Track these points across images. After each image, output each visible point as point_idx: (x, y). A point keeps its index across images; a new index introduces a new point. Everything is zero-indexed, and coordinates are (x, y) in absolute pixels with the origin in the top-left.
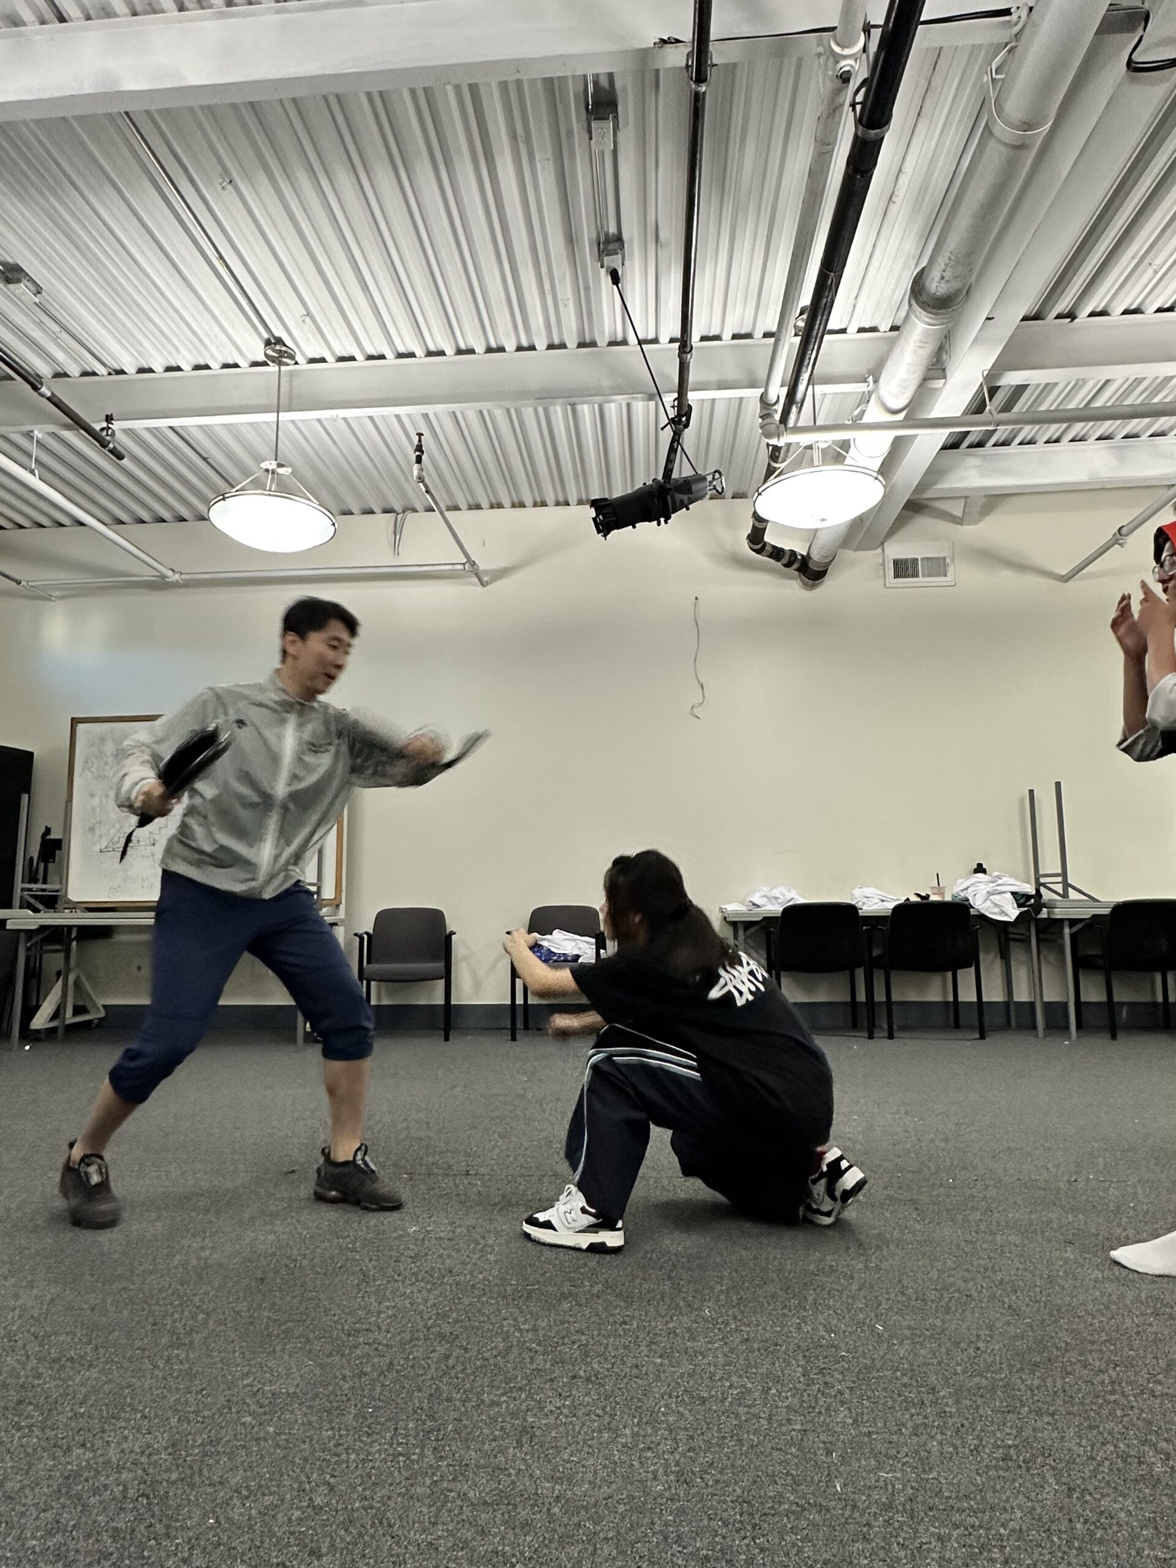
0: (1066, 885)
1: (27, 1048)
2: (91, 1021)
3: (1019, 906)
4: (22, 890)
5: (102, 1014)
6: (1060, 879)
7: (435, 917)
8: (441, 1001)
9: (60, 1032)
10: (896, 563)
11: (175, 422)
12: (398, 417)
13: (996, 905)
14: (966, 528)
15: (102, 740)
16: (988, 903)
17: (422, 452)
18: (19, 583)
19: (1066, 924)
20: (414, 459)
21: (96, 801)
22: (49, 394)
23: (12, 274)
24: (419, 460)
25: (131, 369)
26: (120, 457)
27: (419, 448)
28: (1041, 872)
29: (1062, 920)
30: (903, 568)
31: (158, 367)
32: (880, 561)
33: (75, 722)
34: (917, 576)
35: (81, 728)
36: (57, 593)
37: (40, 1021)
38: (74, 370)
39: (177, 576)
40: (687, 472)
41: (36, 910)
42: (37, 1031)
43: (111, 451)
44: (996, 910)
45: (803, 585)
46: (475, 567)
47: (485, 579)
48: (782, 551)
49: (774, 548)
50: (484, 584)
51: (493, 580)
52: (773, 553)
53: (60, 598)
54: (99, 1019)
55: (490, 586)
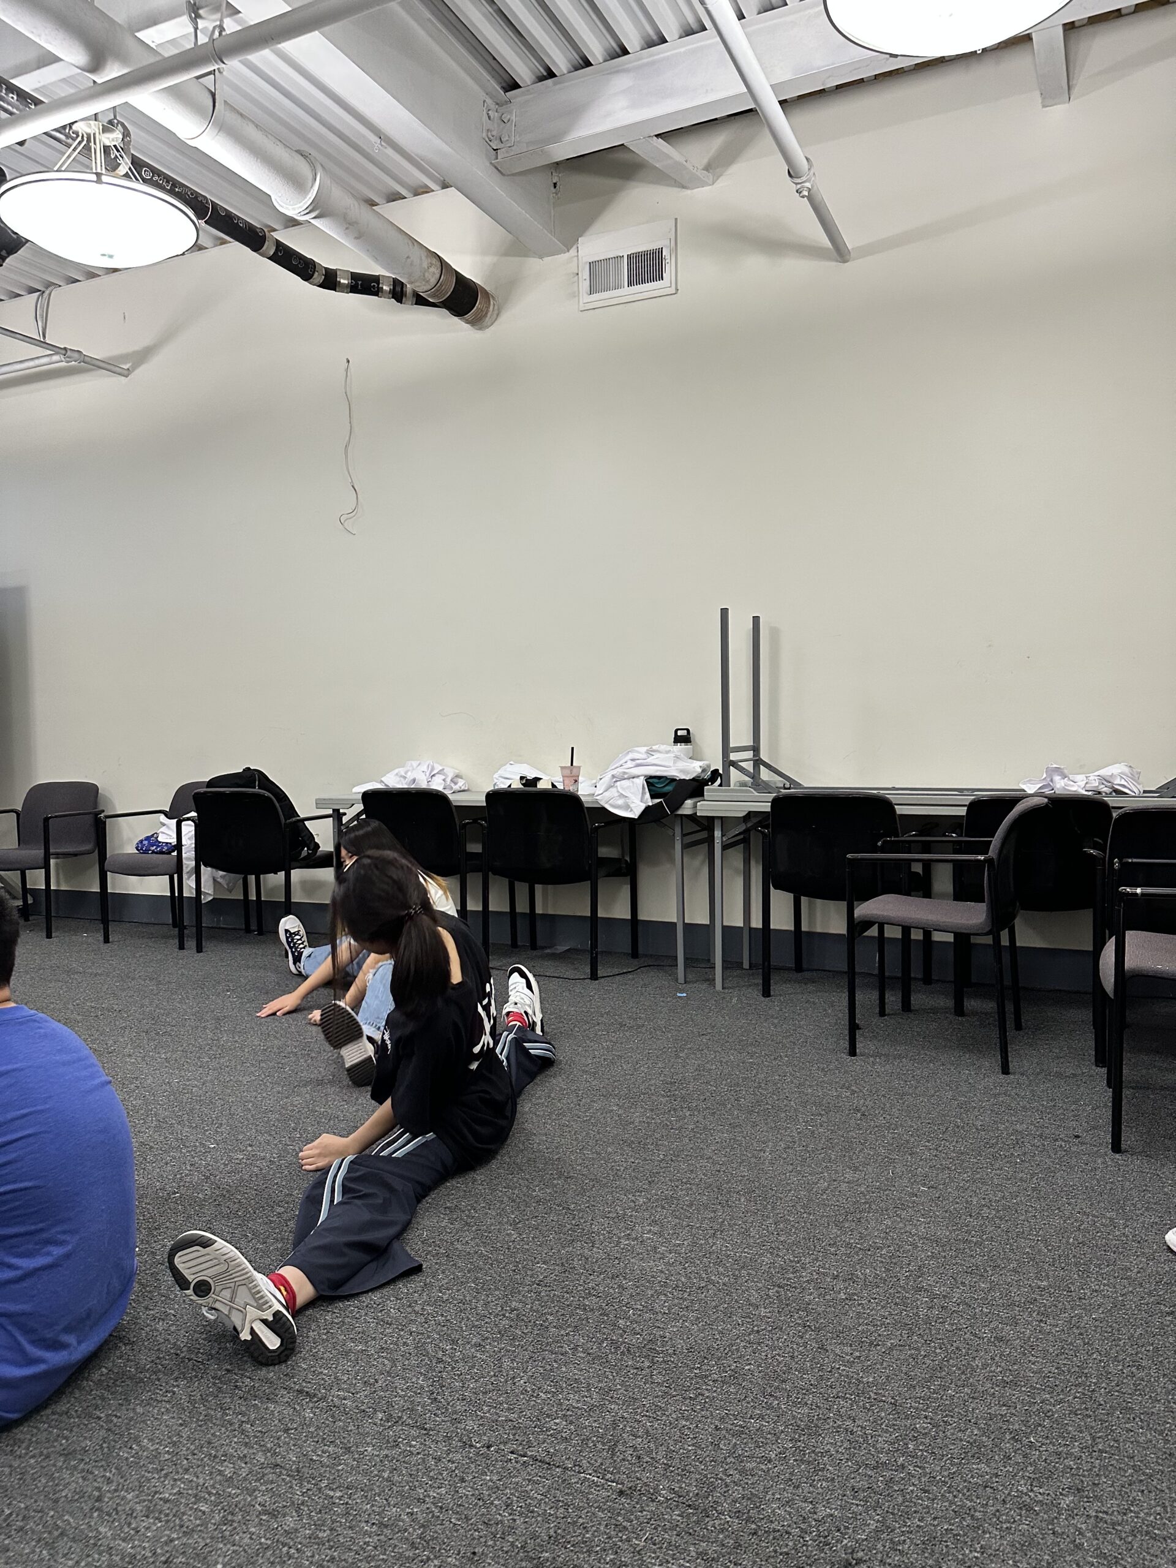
0: (758, 762)
3: (653, 797)
6: (749, 754)
8: (96, 888)
10: (592, 268)
13: (622, 796)
16: (613, 792)
19: (717, 824)
29: (711, 820)
30: (603, 276)
32: (573, 268)
34: (621, 285)
45: (467, 322)
46: (76, 355)
47: (126, 367)
48: (376, 279)
49: (355, 276)
50: (126, 373)
51: (135, 366)
52: (357, 284)
55: (133, 375)
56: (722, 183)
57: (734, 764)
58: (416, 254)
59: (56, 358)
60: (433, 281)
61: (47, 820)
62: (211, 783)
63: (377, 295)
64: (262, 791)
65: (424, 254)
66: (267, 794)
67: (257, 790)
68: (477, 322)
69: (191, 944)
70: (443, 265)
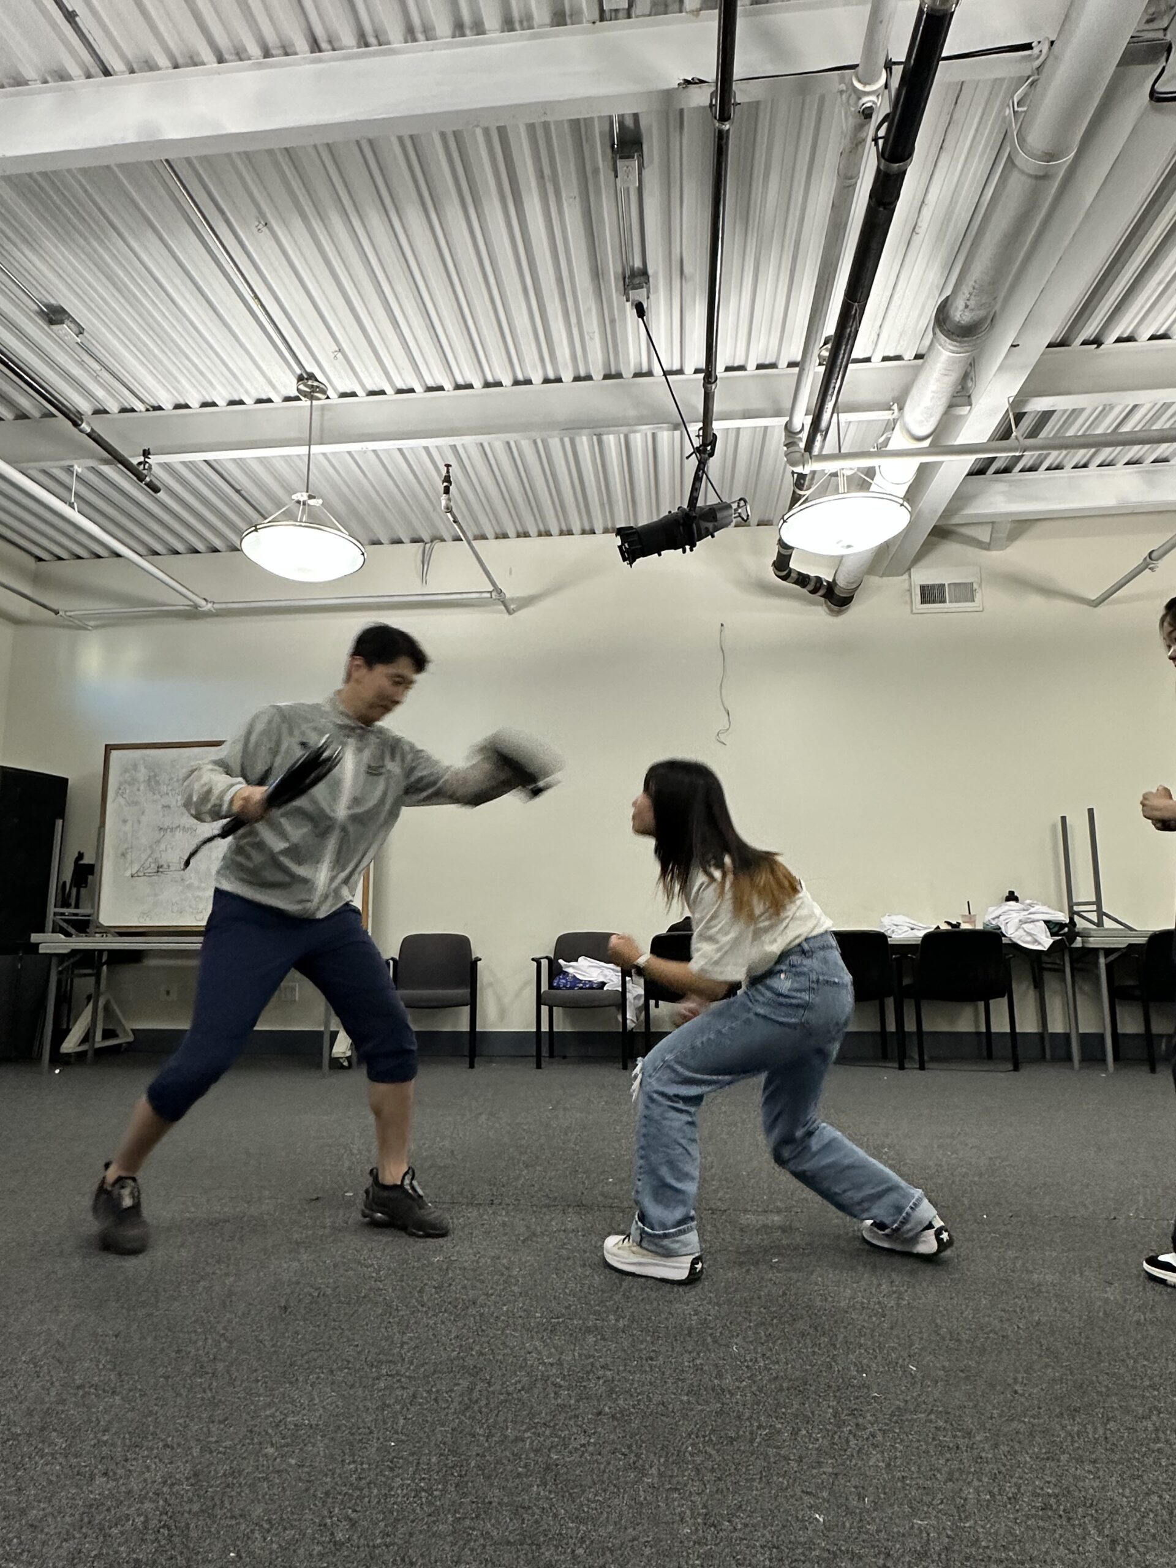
0: (1101, 914)
1: (57, 1071)
2: (120, 1045)
3: (1053, 935)
4: (55, 914)
5: (131, 1038)
6: (1094, 907)
7: (460, 944)
8: (465, 1028)
9: (90, 1054)
10: (922, 588)
11: (210, 456)
12: (426, 449)
13: (1029, 934)
14: (995, 554)
15: (135, 767)
16: (1021, 932)
17: (450, 483)
18: (57, 613)
19: (1102, 953)
20: (442, 490)
21: (127, 828)
22: (88, 430)
24: (447, 491)
25: (168, 405)
26: (156, 490)
27: (447, 479)
28: (1075, 900)
29: (1096, 950)
30: (930, 594)
31: (195, 404)
32: (906, 585)
33: (109, 748)
34: (944, 602)
35: (114, 754)
36: (92, 623)
37: (70, 1044)
38: (113, 407)
39: (210, 606)
40: (713, 500)
41: (68, 934)
42: (68, 1055)
43: (147, 485)
44: (1029, 939)
46: (501, 594)
47: (514, 608)
48: (809, 577)
50: (511, 612)
51: (519, 608)
52: (799, 580)
53: (96, 627)
54: (128, 1043)
55: (516, 614)
56: (1009, 550)
57: (1078, 914)
63: (806, 587)
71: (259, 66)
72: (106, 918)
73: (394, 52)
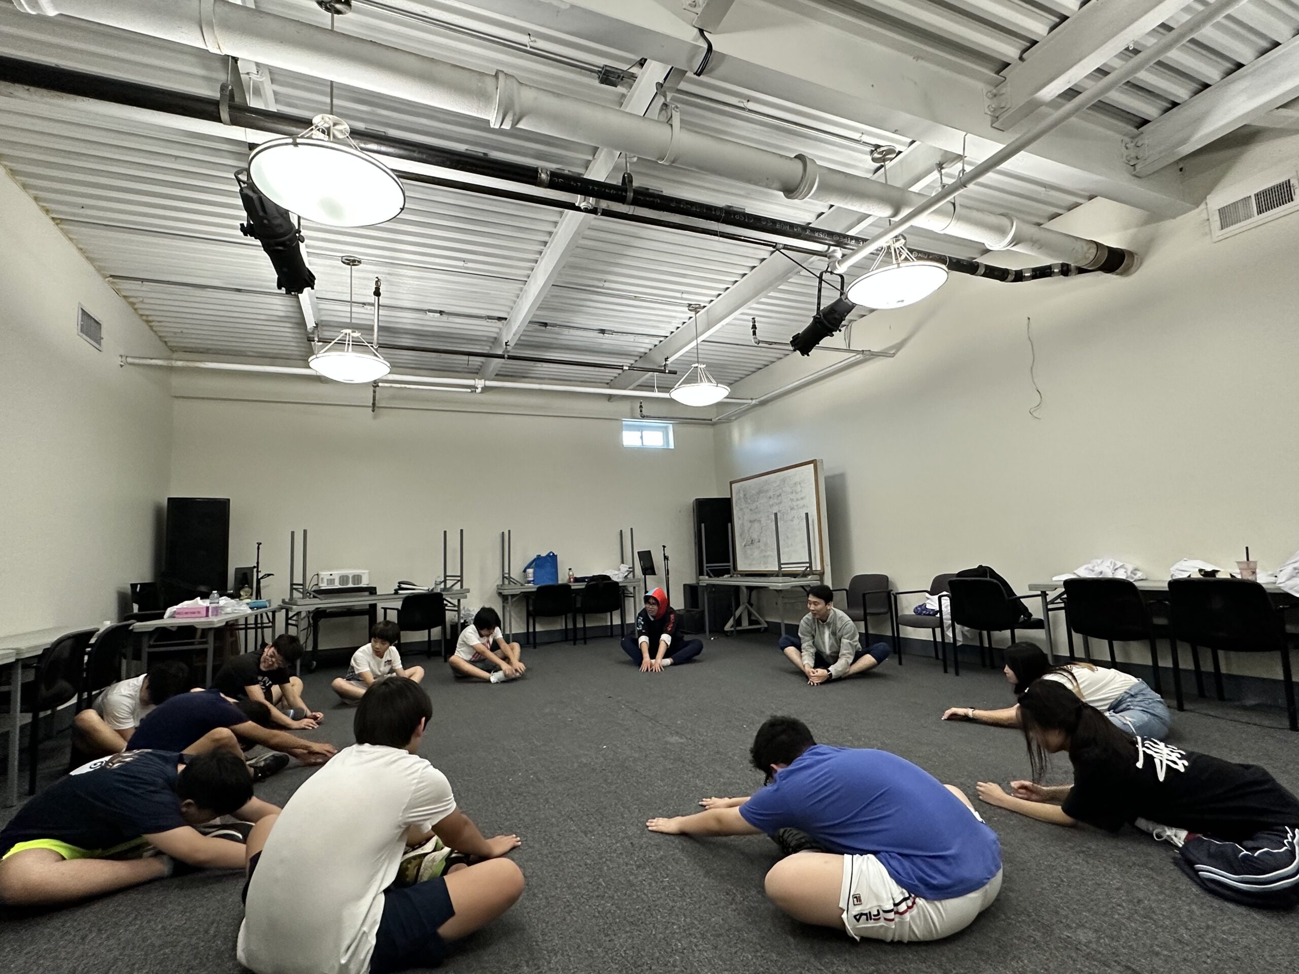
2: (760, 628)
4: (707, 567)
5: (766, 626)
8: (894, 634)
9: (735, 633)
10: (1222, 211)
15: (741, 490)
20: (752, 333)
21: (741, 521)
23: (603, 331)
24: (754, 333)
25: (668, 335)
27: (754, 327)
30: (1228, 216)
32: (1205, 216)
33: (731, 483)
34: (1251, 216)
35: (733, 485)
37: (728, 627)
38: (657, 343)
41: (710, 577)
42: (727, 632)
43: (669, 373)
45: (1117, 274)
46: (868, 353)
47: (892, 352)
48: (1050, 267)
49: (1034, 270)
50: (893, 355)
51: (898, 350)
52: (1036, 274)
53: (736, 419)
54: (765, 628)
55: (897, 356)
58: (1078, 245)
59: (858, 356)
60: (1092, 257)
61: (864, 595)
62: (960, 574)
63: (1050, 276)
64: (992, 580)
65: (1084, 244)
66: (995, 581)
67: (988, 579)
68: (1125, 273)
69: (951, 670)
70: (1098, 246)
71: (542, 258)
72: (742, 566)
73: (557, 233)
